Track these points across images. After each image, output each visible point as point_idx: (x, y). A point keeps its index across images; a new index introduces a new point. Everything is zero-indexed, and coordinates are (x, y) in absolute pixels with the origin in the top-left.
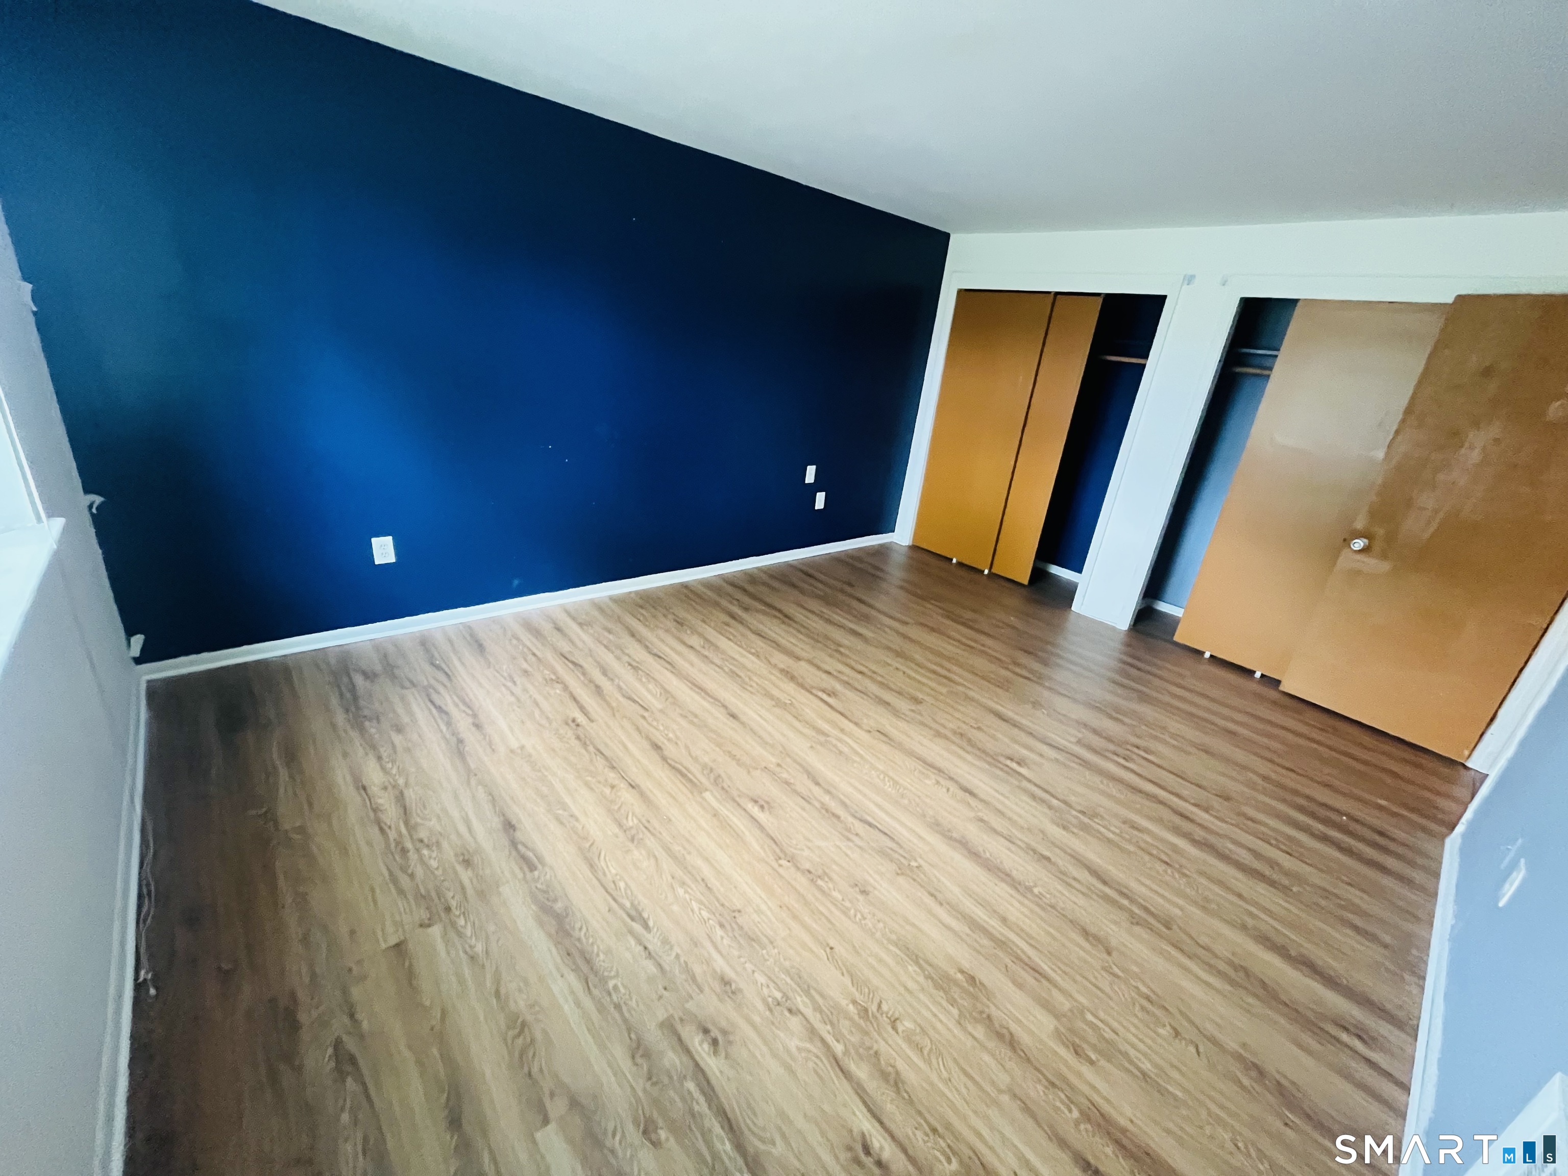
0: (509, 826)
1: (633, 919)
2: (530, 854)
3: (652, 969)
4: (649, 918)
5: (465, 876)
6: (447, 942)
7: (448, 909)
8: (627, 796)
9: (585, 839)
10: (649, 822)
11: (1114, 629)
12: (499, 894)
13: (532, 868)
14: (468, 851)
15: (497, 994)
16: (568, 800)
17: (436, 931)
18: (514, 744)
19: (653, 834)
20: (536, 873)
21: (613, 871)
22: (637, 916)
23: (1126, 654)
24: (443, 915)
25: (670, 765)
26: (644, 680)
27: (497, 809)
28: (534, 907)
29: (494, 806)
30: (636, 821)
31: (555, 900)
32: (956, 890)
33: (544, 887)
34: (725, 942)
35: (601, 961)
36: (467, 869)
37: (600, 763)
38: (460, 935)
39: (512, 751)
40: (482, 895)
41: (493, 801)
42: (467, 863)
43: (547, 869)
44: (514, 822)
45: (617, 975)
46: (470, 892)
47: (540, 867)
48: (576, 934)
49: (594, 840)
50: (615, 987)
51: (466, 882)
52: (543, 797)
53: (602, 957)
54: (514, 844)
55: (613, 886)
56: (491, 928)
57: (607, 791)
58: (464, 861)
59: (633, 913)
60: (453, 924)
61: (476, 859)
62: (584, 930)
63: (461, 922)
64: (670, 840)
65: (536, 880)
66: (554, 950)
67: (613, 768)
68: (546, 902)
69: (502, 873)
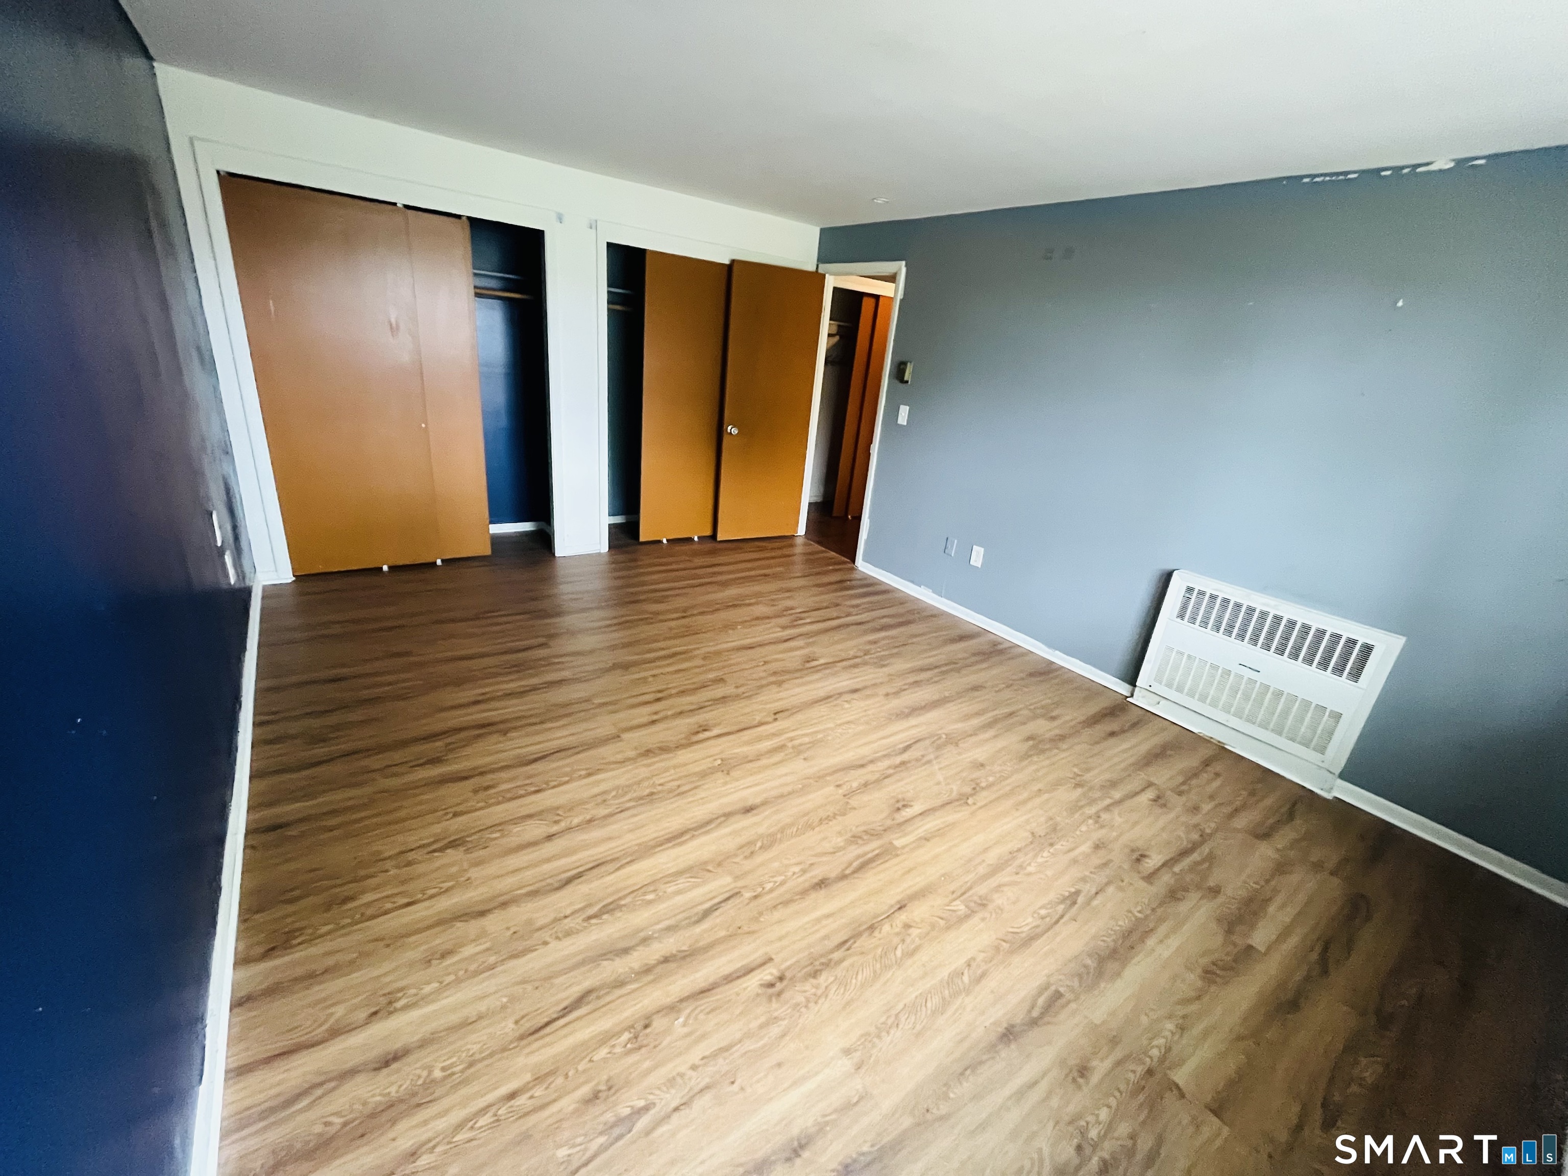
0: (1009, 1035)
1: (1075, 903)
2: (1041, 1001)
3: (1111, 889)
4: (1069, 892)
5: (1101, 1067)
6: (1181, 1062)
7: (1150, 1072)
8: (919, 912)
9: (997, 949)
10: (953, 892)
11: (599, 554)
12: (1104, 1022)
13: (1058, 995)
14: (1067, 1076)
15: (1198, 998)
16: (944, 973)
17: (1180, 1076)
18: (845, 1064)
19: (970, 888)
20: (1062, 990)
21: (1030, 920)
22: (1071, 899)
23: (615, 570)
24: (1158, 1076)
25: (854, 872)
26: (650, 897)
27: (985, 1057)
28: (1102, 985)
29: (981, 1063)
30: (958, 902)
31: (1086, 966)
32: (960, 725)
33: (1076, 980)
34: (1064, 843)
35: (1124, 923)
36: (1094, 1068)
37: (864, 942)
38: (1168, 1049)
39: (858, 1067)
40: (1114, 1041)
41: (973, 1066)
42: (1083, 1071)
43: (1052, 980)
44: (1001, 1030)
45: (1130, 912)
46: (1118, 1054)
47: (1053, 988)
48: (1112, 944)
49: (997, 939)
50: (1140, 912)
51: (1108, 1064)
52: (945, 1004)
53: (1120, 923)
54: (1033, 1023)
55: (1048, 919)
56: (1144, 1020)
57: (914, 932)
58: (1082, 1075)
59: (1068, 902)
60: (1162, 1059)
61: (1073, 1061)
62: (1105, 938)
63: (1155, 1052)
64: (973, 875)
65: (1072, 990)
66: (1135, 961)
67: (872, 928)
68: (1091, 975)
69: (1077, 1025)
